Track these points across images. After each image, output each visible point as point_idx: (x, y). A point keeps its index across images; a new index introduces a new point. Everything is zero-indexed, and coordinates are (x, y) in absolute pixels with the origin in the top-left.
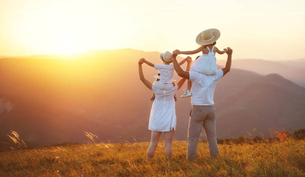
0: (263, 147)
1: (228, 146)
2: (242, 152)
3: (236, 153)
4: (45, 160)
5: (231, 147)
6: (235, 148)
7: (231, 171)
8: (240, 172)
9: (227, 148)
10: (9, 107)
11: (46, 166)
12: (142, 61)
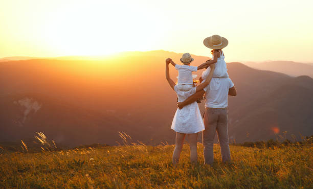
0: (294, 151)
1: (258, 150)
2: (273, 156)
3: (266, 157)
4: (74, 162)
5: (261, 151)
6: (266, 152)
7: (263, 177)
8: (271, 178)
9: (258, 152)
10: (36, 107)
11: (75, 169)
12: (169, 61)
